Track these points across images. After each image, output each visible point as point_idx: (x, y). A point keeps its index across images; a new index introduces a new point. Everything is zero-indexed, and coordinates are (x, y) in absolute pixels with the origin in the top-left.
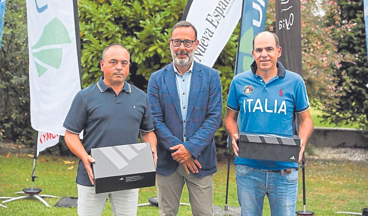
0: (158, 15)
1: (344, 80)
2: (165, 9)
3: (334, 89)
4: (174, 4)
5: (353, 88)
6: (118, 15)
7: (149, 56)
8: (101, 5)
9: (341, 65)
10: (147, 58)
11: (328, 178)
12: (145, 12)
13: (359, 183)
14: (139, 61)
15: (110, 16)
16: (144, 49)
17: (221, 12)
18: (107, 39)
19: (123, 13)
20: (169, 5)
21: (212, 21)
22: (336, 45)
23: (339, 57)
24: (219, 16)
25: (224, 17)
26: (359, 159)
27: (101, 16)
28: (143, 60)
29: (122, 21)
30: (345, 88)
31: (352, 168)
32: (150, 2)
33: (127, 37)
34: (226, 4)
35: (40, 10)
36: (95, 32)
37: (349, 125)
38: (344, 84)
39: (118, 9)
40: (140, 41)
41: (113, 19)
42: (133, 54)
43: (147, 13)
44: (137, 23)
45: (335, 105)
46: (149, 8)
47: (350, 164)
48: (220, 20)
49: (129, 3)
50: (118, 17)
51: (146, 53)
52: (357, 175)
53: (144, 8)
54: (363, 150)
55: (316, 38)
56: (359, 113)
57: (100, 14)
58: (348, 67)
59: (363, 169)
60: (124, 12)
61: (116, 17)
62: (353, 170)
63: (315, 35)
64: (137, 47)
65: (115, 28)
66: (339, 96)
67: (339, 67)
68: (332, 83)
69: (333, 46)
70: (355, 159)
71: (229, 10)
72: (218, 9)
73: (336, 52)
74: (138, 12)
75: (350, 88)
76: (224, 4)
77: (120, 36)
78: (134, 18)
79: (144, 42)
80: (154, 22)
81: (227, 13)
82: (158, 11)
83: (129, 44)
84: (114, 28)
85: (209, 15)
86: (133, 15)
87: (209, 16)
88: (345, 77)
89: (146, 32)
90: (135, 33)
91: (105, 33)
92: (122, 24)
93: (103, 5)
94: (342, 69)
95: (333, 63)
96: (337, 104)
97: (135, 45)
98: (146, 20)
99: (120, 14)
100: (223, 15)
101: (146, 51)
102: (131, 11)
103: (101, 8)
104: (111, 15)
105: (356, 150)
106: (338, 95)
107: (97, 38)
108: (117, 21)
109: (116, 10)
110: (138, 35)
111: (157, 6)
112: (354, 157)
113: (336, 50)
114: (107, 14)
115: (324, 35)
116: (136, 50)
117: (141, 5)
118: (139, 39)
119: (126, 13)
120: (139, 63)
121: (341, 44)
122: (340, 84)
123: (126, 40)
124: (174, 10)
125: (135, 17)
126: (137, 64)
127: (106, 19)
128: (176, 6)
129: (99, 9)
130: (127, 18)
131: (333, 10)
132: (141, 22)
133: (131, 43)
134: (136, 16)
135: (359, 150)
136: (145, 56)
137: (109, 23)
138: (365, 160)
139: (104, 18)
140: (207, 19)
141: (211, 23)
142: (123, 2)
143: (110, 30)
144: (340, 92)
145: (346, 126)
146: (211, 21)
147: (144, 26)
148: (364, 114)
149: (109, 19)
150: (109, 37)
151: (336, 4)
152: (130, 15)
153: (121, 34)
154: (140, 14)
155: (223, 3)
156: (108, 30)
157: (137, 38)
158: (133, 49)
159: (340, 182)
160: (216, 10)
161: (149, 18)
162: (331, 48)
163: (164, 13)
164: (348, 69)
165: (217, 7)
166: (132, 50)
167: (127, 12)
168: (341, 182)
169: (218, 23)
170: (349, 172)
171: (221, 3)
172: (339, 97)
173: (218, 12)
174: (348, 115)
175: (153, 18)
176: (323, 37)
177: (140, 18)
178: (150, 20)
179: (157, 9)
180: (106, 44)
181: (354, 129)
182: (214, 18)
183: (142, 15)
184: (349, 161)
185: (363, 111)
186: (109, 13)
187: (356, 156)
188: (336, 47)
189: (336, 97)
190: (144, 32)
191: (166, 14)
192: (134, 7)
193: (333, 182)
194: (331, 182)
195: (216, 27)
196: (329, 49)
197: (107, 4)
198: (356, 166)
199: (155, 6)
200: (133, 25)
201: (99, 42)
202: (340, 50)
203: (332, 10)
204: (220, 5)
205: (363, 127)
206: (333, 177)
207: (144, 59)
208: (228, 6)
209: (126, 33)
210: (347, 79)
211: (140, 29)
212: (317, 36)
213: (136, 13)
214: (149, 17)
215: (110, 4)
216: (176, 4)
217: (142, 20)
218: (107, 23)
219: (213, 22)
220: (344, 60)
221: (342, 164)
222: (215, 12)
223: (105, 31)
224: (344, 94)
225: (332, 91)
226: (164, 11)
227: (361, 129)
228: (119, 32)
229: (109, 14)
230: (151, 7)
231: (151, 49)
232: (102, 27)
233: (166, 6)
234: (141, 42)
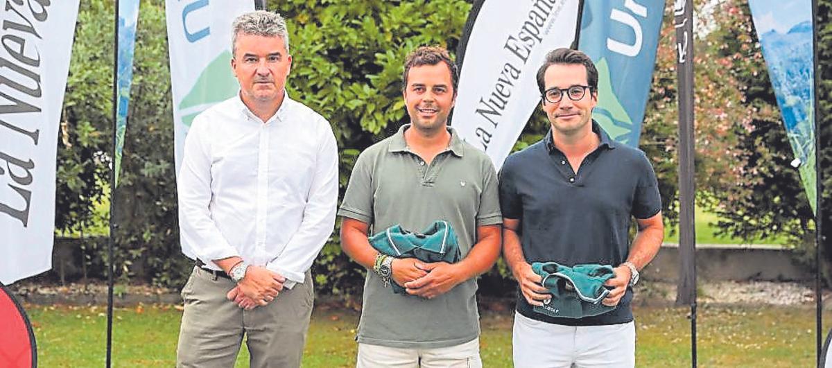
0: (409, 42)
1: (760, 155)
2: (421, 30)
3: (743, 172)
4: (439, 20)
5: (777, 169)
6: (335, 44)
7: (395, 118)
8: (303, 26)
9: (754, 127)
10: (389, 122)
11: (733, 338)
12: (384, 37)
13: (791, 345)
14: (375, 129)
15: (319, 47)
16: (384, 106)
17: (535, 32)
18: (315, 89)
19: (343, 41)
20: (429, 22)
21: (518, 48)
22: (743, 90)
23: (749, 112)
24: (530, 38)
25: (540, 40)
26: (788, 303)
27: (303, 46)
28: (382, 127)
29: (343, 56)
30: (762, 169)
31: (776, 319)
32: (394, 19)
33: (351, 85)
34: (544, 16)
35: (192, 38)
36: (294, 76)
37: (769, 238)
38: (759, 162)
39: (334, 34)
40: (377, 90)
41: (326, 53)
42: (365, 116)
43: (389, 39)
44: (370, 57)
45: (744, 201)
46: (392, 30)
47: (772, 311)
48: (534, 47)
49: (354, 22)
50: (335, 48)
51: (389, 113)
52: (787, 332)
53: (382, 31)
54: (795, 284)
55: (706, 77)
56: (788, 215)
57: (301, 43)
58: (766, 130)
59: (797, 320)
60: (347, 39)
61: (331, 48)
62: (778, 322)
63: (703, 72)
64: (371, 102)
65: (331, 68)
66: (752, 184)
67: (750, 129)
68: (738, 160)
69: (737, 91)
70: (782, 302)
71: (550, 26)
72: (529, 27)
73: (742, 103)
74: (373, 38)
75: (772, 171)
76: (540, 17)
77: (339, 82)
78: (364, 49)
79: (385, 94)
80: (403, 55)
81: (547, 32)
82: (409, 35)
83: (357, 97)
84: (328, 68)
85: (511, 38)
86: (363, 44)
87: (511, 41)
88: (762, 149)
89: (388, 75)
90: (367, 76)
91: (312, 79)
92: (342, 60)
93: (306, 27)
94: (754, 135)
95: (739, 124)
96: (748, 200)
97: (368, 100)
98: (387, 52)
99: (339, 41)
100: (539, 36)
101: (388, 110)
102: (359, 36)
103: (303, 33)
104: (323, 45)
105: (782, 286)
106: (751, 182)
107: (297, 88)
108: (333, 55)
109: (331, 36)
110: (372, 81)
111: (407, 25)
112: (778, 298)
113: (744, 100)
114: (314, 43)
115: (719, 71)
116: (371, 109)
117: (378, 24)
118: (374, 88)
119: (350, 39)
120: (376, 132)
121: (752, 88)
122: (752, 162)
123: (351, 91)
124: (440, 31)
125: (367, 47)
126: (373, 133)
127: (312, 52)
128: (443, 24)
129: (299, 33)
130: (351, 49)
131: (736, 25)
132: (377, 55)
133: (359, 97)
134: (368, 45)
135: (788, 287)
136: (387, 119)
137: (317, 59)
138: (800, 304)
139: (309, 50)
140: (507, 46)
141: (515, 52)
142: (343, 19)
143: (321, 71)
144: (754, 176)
145: (763, 240)
146: (515, 49)
147: (383, 63)
148: (795, 218)
149: (318, 52)
150: (319, 86)
151: (741, 13)
152: (357, 44)
153: (341, 78)
154: (376, 41)
155: (537, 15)
156: (318, 73)
157: (371, 86)
158: (365, 106)
159: (755, 345)
160: (524, 28)
161: (393, 49)
162: (735, 95)
163: (420, 37)
164: (767, 135)
165: (526, 23)
166: (362, 108)
167: (352, 37)
168: (758, 346)
169: (529, 52)
170: (770, 325)
171: (533, 15)
172: (752, 187)
173: (528, 31)
174: (767, 220)
175: (401, 48)
176: (718, 74)
177: (377, 49)
178: (394, 53)
179: (407, 30)
180: (315, 98)
181: (779, 247)
182: (521, 44)
183: (380, 43)
184: (771, 306)
185: (795, 212)
186: (318, 40)
187: (782, 296)
188: (743, 93)
189: (745, 187)
190: (384, 74)
191: (424, 40)
192: (364, 28)
193: (742, 345)
194: (738, 345)
195: (525, 60)
196: (730, 97)
197: (315, 25)
198: (783, 315)
199: (403, 25)
200: (362, 62)
201: (301, 95)
202: (750, 98)
203: (734, 23)
204: (532, 18)
205: (795, 242)
206: (743, 336)
207: (385, 125)
208: (549, 19)
209: (350, 76)
210: (765, 152)
211: (377, 69)
212: (707, 73)
213: (369, 40)
214: (393, 46)
215: (319, 25)
216: (443, 21)
217: (378, 52)
218: (315, 59)
219: (519, 51)
220: (758, 118)
221: (757, 312)
222: (522, 33)
223: (313, 74)
224: (761, 181)
225: (738, 176)
226: (418, 34)
227: (793, 247)
228: (338, 75)
229: (317, 43)
230: (397, 27)
231: (397, 106)
232: (307, 67)
233: (423, 26)
234: (378, 93)
